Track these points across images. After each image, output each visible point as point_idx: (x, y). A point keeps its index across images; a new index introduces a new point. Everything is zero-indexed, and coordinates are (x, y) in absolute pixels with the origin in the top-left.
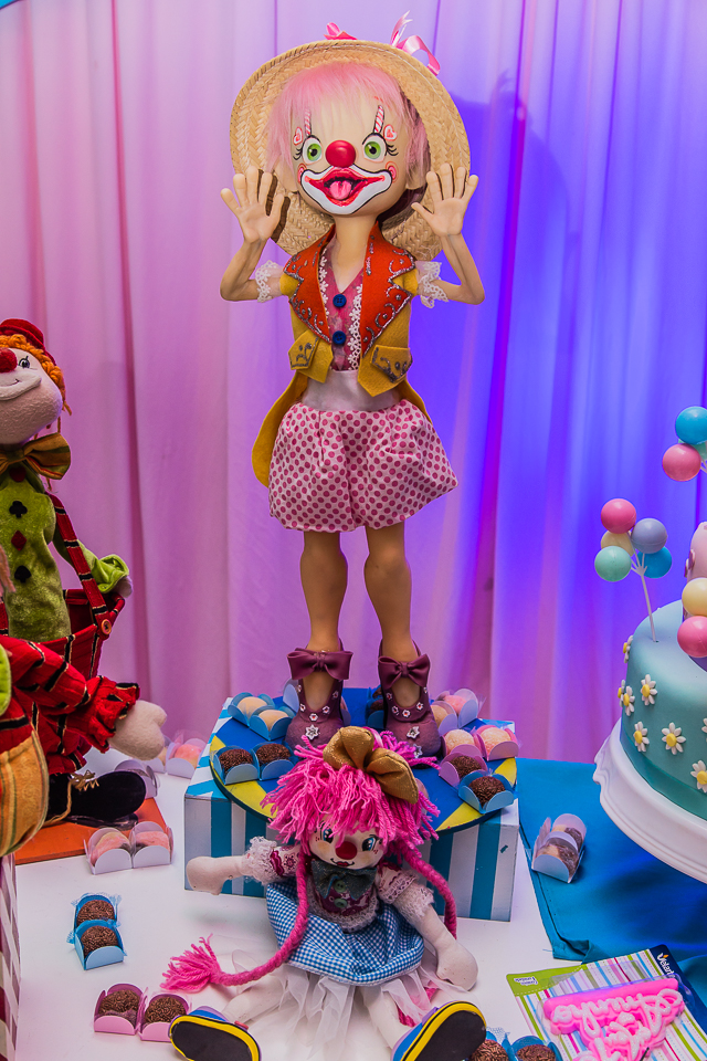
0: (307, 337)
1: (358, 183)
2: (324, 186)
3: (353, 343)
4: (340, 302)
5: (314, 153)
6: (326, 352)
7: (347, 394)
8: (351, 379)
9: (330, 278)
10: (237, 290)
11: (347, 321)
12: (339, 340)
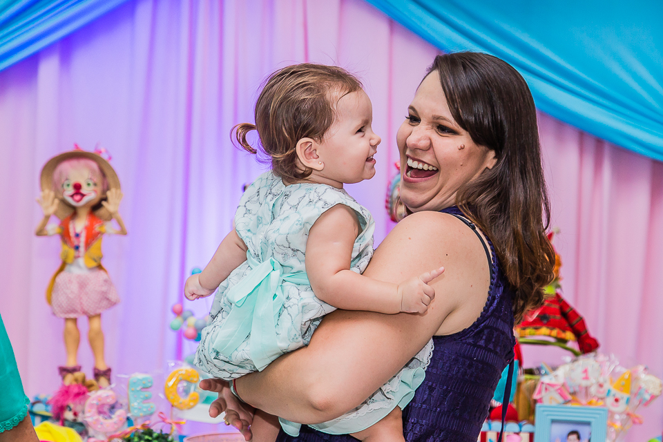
0: (66, 248)
1: (83, 195)
2: (72, 196)
3: (82, 249)
4: (77, 236)
5: (68, 185)
6: (72, 252)
7: (79, 267)
8: (81, 261)
9: (74, 229)
10: (40, 233)
11: (79, 242)
12: (77, 248)
